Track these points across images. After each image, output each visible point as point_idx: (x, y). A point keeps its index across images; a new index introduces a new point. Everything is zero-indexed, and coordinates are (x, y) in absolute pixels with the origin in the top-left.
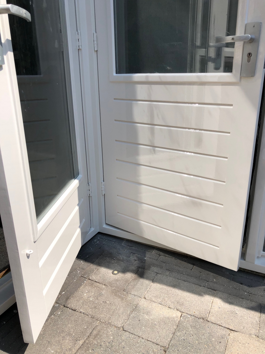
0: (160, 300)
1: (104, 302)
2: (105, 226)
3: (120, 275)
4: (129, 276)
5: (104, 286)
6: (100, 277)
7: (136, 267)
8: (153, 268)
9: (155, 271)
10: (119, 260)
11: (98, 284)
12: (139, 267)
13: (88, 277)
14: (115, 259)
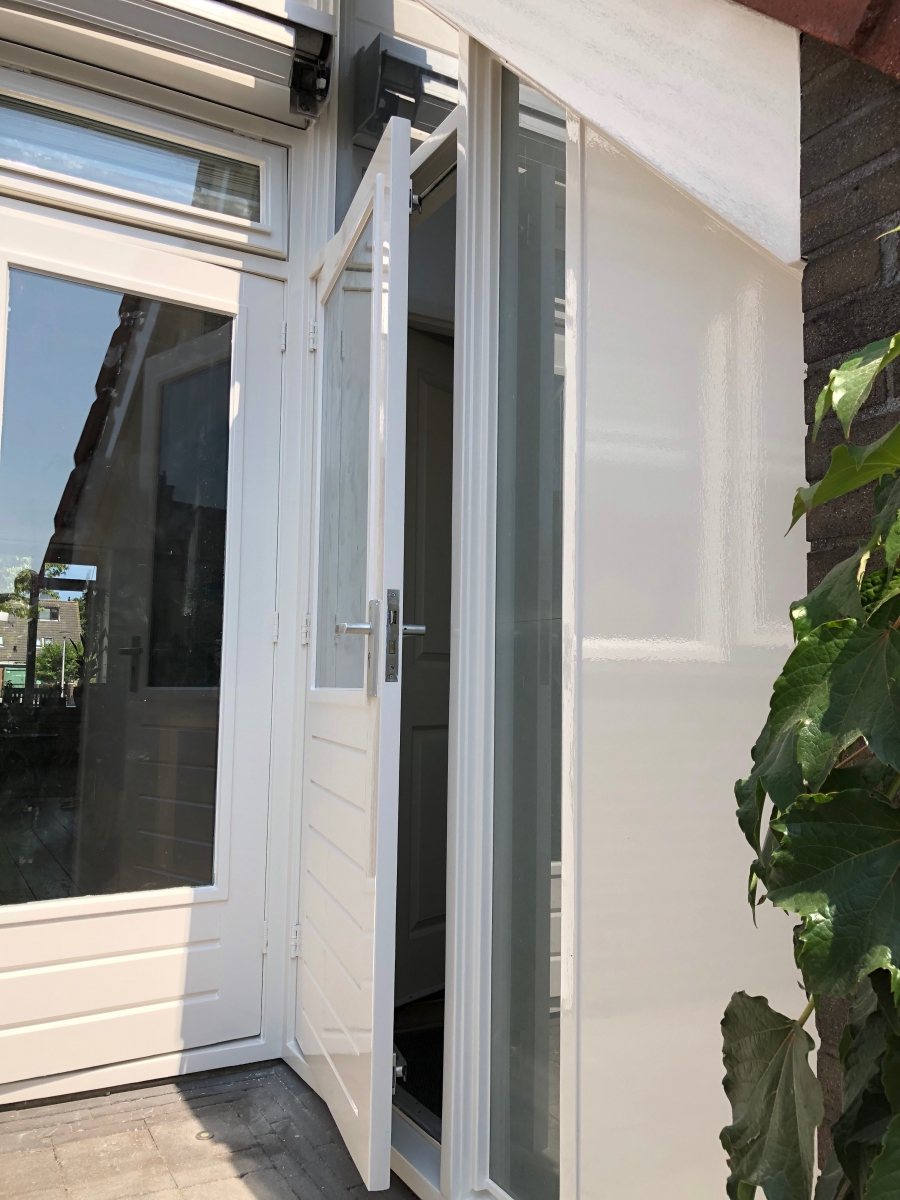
1: (112, 1166)
2: (291, 1044)
3: (206, 1143)
4: (222, 1150)
5: (151, 1147)
6: (169, 1133)
7: (254, 1142)
8: (284, 1157)
9: (278, 1163)
10: (247, 1121)
11: (149, 1140)
12: (259, 1145)
13: (153, 1124)
14: (241, 1115)
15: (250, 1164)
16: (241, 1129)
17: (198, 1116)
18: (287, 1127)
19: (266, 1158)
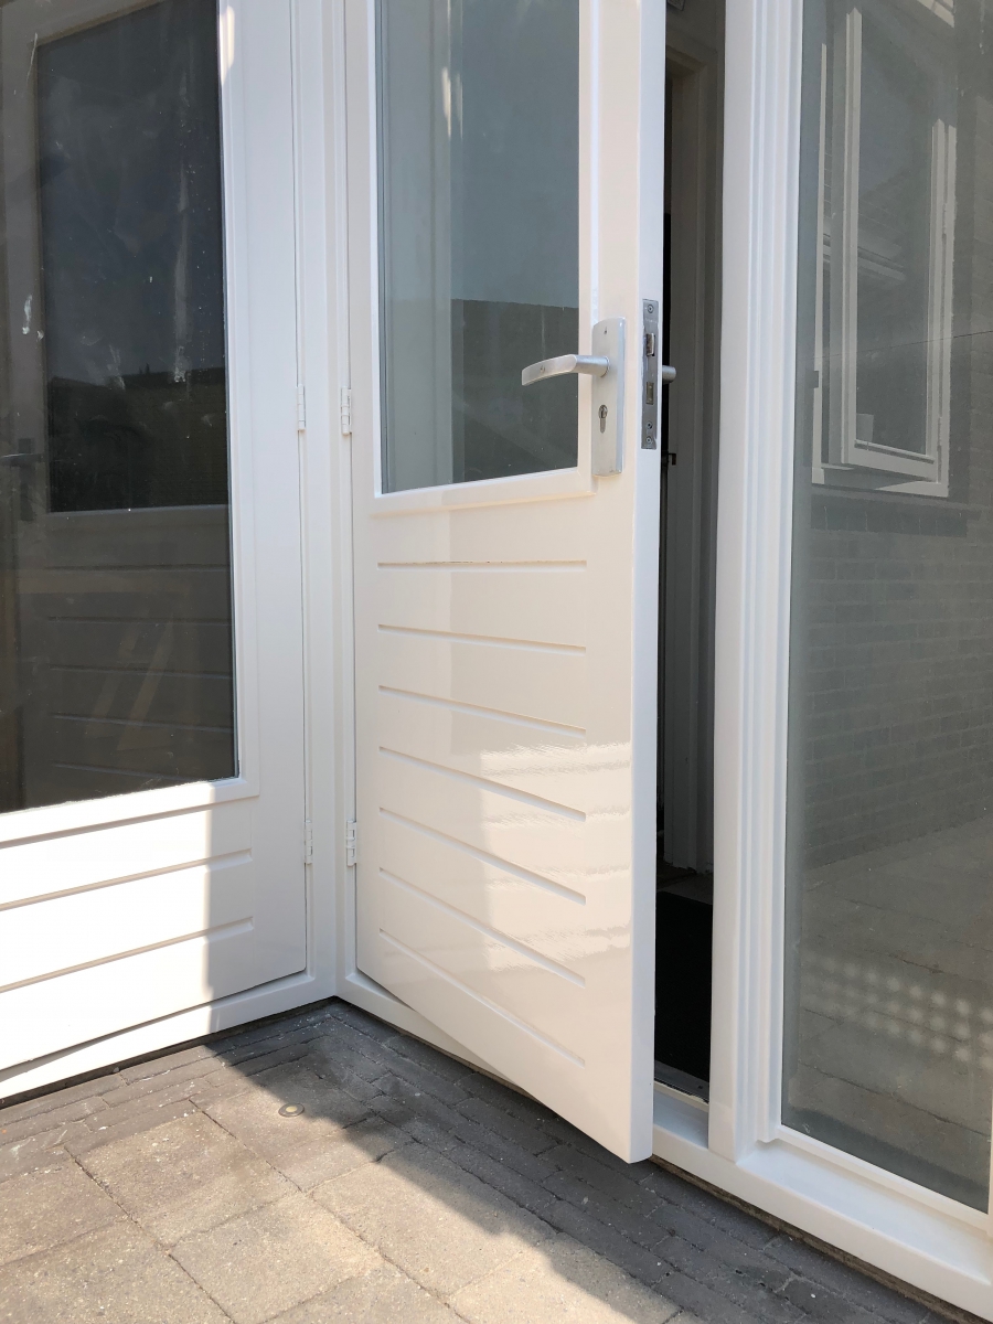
0: (349, 1210)
1: (184, 1174)
2: (352, 977)
3: (298, 1121)
4: (323, 1127)
5: (224, 1137)
6: (237, 1112)
7: (366, 1109)
8: (417, 1123)
9: (416, 1133)
10: (335, 1081)
11: (215, 1127)
12: (373, 1113)
13: (206, 1104)
14: (323, 1076)
15: (381, 1142)
16: (334, 1095)
17: (264, 1084)
18: (397, 1084)
19: (396, 1130)
